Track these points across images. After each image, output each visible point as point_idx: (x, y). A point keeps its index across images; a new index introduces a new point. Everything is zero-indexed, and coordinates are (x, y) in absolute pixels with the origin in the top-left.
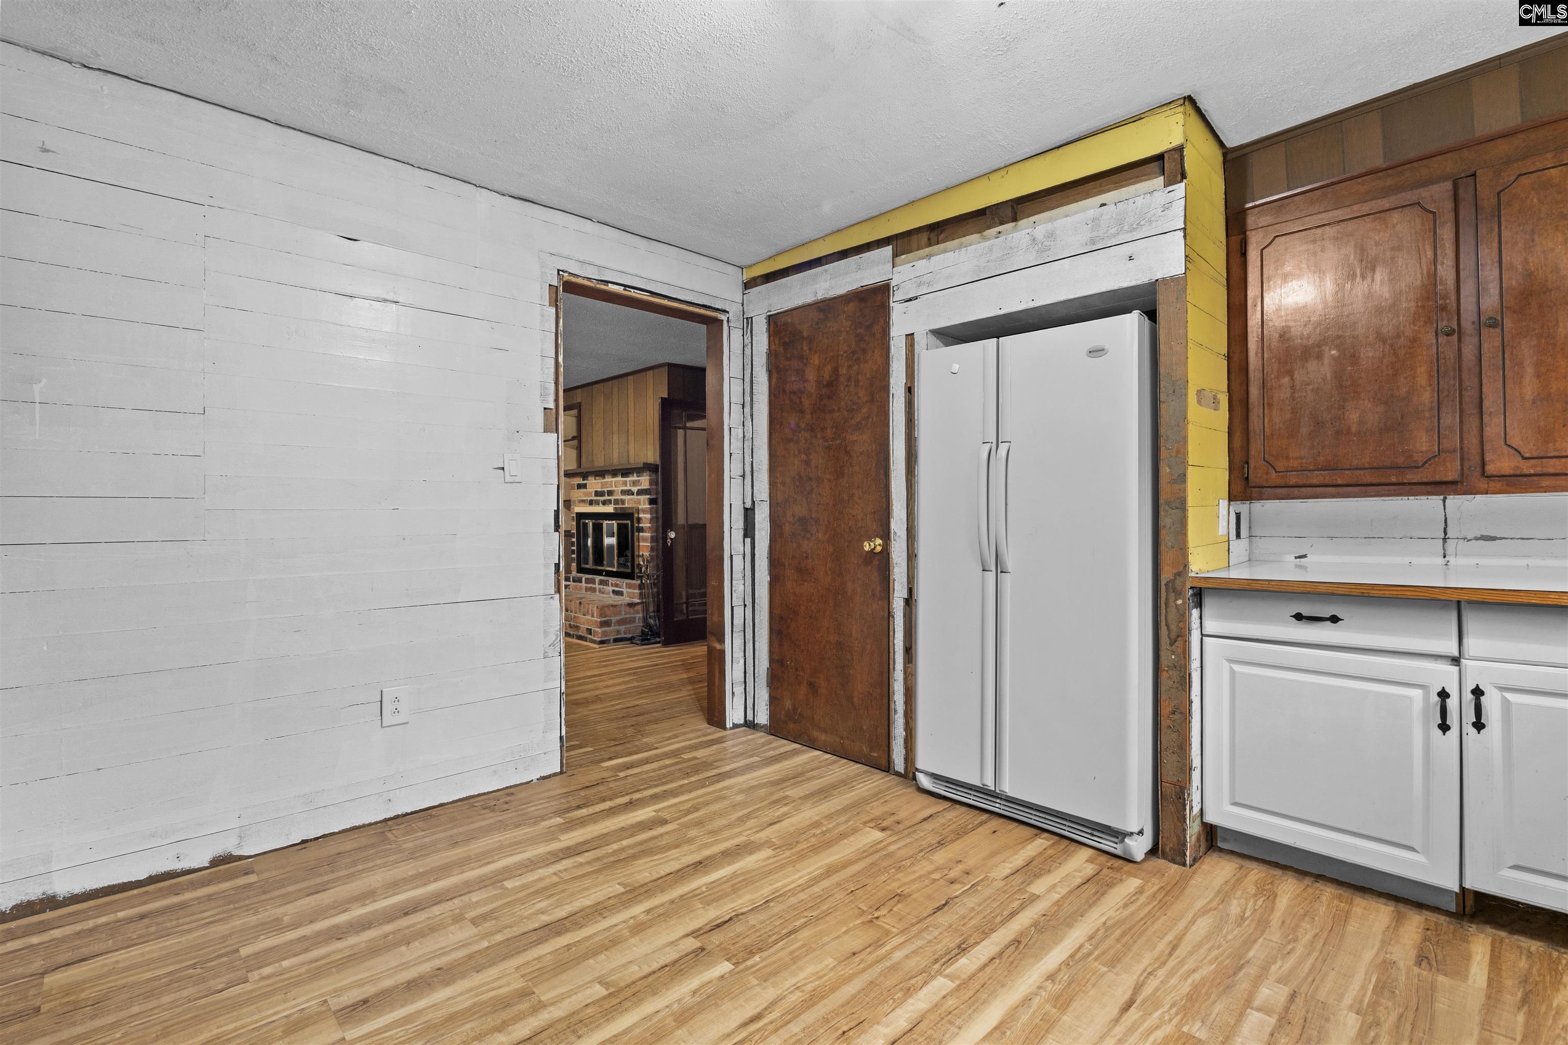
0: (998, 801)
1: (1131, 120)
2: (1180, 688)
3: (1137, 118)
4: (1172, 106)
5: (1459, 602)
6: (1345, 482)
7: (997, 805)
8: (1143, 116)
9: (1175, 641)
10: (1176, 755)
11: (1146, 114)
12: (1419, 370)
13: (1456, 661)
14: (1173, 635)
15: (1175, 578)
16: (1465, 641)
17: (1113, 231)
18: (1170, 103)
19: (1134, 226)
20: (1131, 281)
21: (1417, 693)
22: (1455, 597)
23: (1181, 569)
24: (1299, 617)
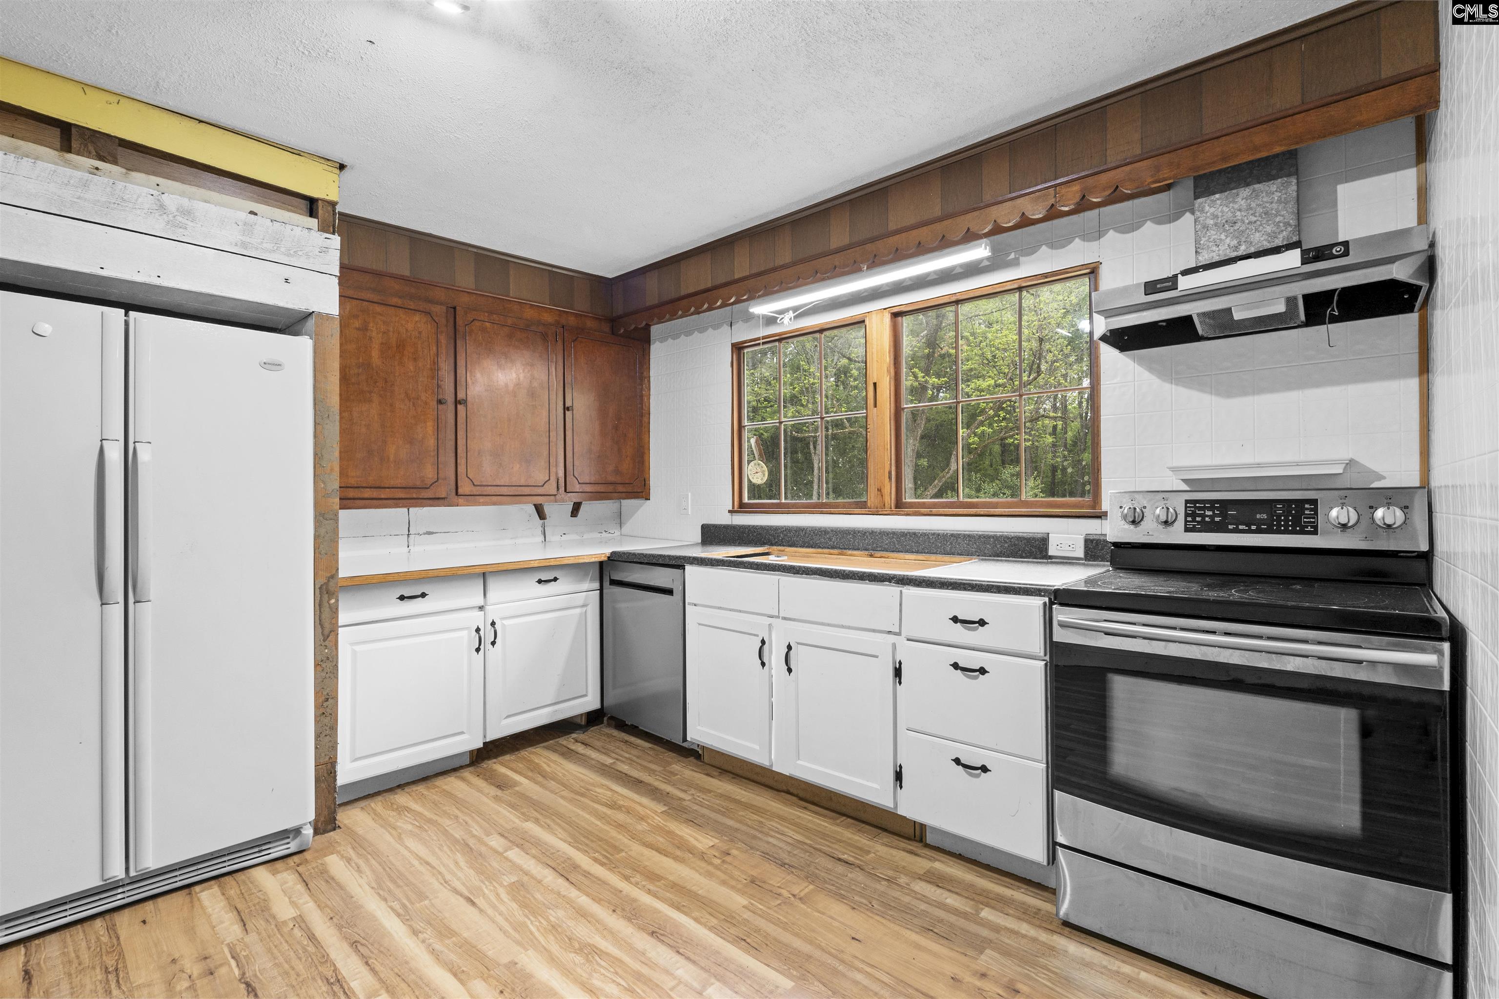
0: (120, 890)
1: (290, 150)
2: (332, 677)
3: (298, 153)
4: (329, 163)
5: (484, 574)
6: (386, 497)
7: (119, 897)
8: (302, 154)
9: (328, 637)
10: (328, 737)
11: (305, 155)
12: (428, 424)
13: (481, 608)
14: (326, 632)
15: (329, 581)
16: (488, 595)
17: (269, 246)
18: (328, 160)
19: (292, 252)
20: (287, 303)
21: (465, 633)
22: (482, 570)
23: (334, 572)
24: (402, 598)
